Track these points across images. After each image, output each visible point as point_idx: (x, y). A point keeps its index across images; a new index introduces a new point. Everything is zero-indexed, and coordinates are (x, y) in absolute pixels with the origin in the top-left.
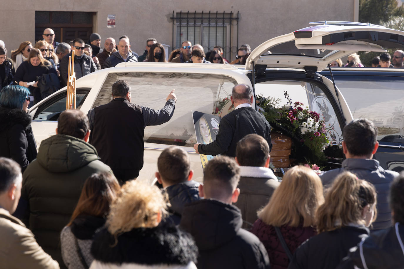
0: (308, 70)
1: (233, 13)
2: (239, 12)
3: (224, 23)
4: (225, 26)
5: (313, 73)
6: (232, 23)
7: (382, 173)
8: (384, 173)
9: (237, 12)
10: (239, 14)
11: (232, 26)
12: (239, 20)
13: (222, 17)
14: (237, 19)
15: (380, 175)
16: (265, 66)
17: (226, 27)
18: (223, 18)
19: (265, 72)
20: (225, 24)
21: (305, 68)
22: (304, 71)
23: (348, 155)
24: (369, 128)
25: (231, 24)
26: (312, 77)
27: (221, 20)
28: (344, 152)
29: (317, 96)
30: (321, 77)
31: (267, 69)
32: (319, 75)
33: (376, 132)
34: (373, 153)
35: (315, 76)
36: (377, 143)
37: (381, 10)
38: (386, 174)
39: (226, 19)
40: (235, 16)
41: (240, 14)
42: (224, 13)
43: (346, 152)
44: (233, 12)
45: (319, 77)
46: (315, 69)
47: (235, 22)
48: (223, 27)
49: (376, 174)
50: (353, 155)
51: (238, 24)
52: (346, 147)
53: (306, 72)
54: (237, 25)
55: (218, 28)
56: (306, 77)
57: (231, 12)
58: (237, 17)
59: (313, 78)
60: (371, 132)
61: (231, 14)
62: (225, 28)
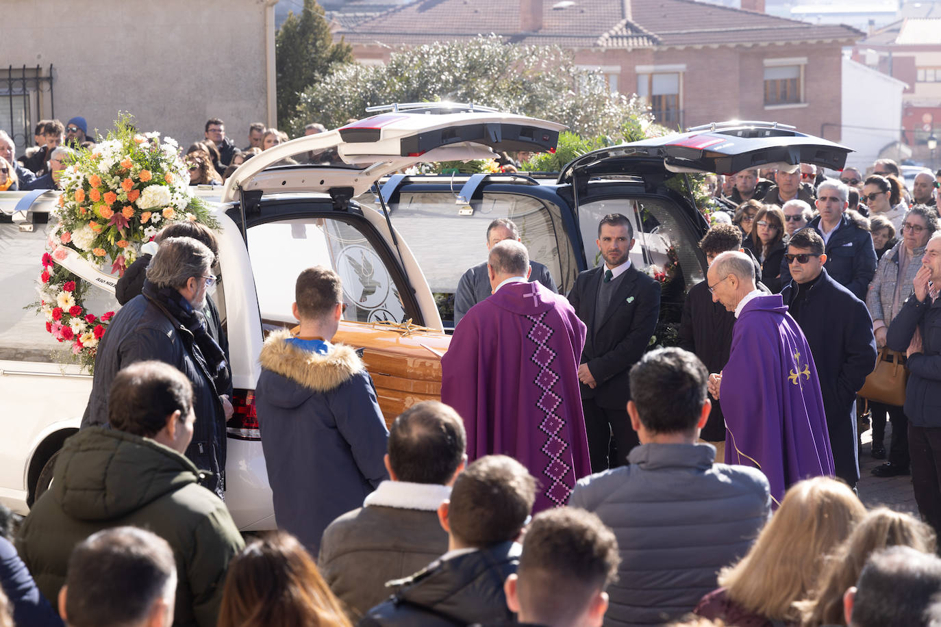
0: (337, 196)
1: (41, 69)
2: (53, 66)
3: (24, 89)
4: (26, 93)
5: (346, 201)
6: (40, 87)
7: (724, 472)
8: (730, 471)
9: (49, 66)
10: (53, 71)
11: (40, 93)
12: (54, 81)
13: (21, 76)
14: (50, 79)
15: (723, 478)
16: (260, 193)
17: (29, 95)
18: (23, 79)
19: (259, 205)
20: (27, 89)
21: (331, 191)
22: (328, 196)
23: (642, 433)
24: (685, 369)
25: (38, 89)
26: (344, 208)
27: (19, 83)
28: (634, 428)
29: (347, 245)
30: (360, 208)
31: (263, 198)
32: (356, 203)
33: (702, 378)
34: (699, 426)
35: (349, 207)
36: (707, 403)
37: (305, 52)
38: (734, 475)
39: (29, 79)
40: (44, 73)
41: (55, 70)
42: (24, 69)
43: (638, 426)
44: (40, 67)
45: (356, 206)
46: (349, 191)
47: (45, 86)
48: (25, 95)
49: (713, 476)
50: (654, 432)
51: (51, 88)
52: (637, 415)
53: (334, 199)
54: (50, 92)
55: (13, 98)
56: (334, 209)
57: (38, 66)
58: (48, 75)
59: (346, 210)
60: (691, 378)
61: (38, 69)
62: (27, 97)
